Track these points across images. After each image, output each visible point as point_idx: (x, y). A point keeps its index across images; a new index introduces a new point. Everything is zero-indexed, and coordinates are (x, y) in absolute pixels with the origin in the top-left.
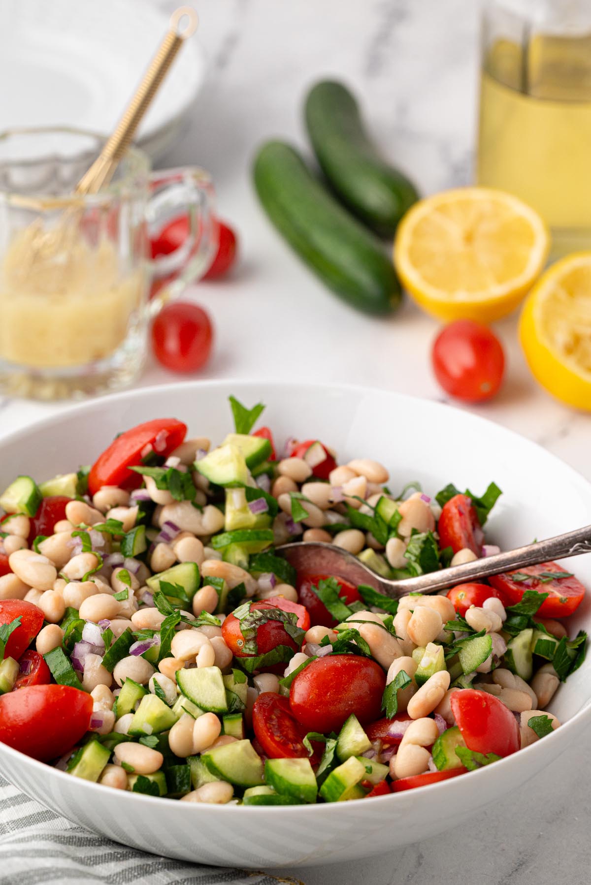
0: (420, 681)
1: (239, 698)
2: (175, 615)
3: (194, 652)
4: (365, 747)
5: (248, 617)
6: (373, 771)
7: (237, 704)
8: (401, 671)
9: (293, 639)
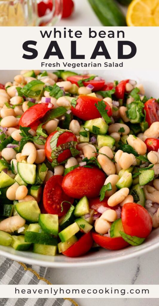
0: (118, 189)
1: (40, 179)
2: (27, 138)
3: (28, 155)
4: (86, 213)
5: (55, 150)
6: (85, 227)
7: (39, 181)
8: (109, 183)
9: (71, 154)
